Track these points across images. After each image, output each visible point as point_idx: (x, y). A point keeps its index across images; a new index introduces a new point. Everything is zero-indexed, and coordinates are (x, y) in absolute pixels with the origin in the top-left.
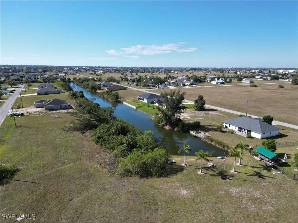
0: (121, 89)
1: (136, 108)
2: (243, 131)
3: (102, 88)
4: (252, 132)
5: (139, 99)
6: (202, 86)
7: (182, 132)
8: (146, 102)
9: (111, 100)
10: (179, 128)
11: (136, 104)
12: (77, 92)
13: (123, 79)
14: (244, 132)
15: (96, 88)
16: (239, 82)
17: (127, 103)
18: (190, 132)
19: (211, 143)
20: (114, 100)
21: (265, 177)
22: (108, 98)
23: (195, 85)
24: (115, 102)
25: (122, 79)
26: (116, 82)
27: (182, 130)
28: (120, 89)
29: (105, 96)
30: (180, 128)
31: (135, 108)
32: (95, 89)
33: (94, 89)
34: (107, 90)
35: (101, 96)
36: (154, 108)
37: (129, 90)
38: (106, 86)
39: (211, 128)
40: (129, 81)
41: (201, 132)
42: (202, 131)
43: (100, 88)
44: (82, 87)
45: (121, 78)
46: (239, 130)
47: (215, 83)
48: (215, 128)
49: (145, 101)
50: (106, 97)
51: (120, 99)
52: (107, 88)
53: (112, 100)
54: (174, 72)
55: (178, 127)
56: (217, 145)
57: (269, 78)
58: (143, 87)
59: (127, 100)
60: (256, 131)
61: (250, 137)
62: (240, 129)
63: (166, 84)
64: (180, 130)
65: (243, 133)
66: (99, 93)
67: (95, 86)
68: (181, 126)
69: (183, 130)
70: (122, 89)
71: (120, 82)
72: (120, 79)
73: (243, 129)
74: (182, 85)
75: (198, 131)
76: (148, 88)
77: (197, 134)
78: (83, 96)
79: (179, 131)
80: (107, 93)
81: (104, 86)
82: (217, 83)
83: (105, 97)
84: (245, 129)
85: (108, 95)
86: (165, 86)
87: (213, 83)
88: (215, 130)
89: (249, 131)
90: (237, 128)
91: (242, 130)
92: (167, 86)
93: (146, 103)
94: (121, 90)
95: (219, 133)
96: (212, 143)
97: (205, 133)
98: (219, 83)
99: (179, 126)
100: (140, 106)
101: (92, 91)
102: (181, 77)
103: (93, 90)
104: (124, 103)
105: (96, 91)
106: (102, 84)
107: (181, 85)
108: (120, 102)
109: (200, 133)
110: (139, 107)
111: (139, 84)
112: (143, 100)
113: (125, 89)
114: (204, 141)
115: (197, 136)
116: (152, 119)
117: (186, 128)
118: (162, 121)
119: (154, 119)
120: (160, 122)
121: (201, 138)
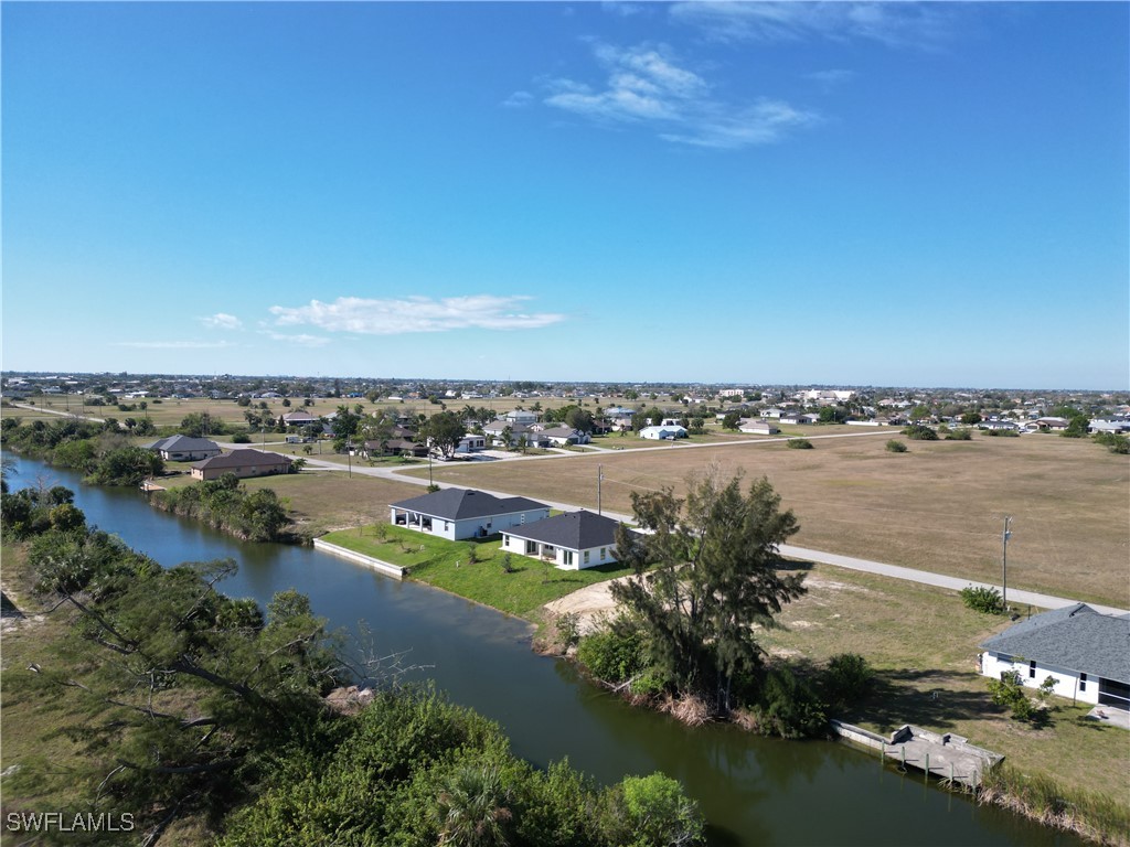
0: (273, 468)
1: (404, 572)
3: (169, 470)
5: (399, 519)
6: (617, 445)
7: (794, 734)
8: (450, 535)
9: (238, 533)
10: (771, 711)
11: (398, 549)
12: (35, 499)
13: (260, 421)
15: (140, 469)
16: (729, 429)
17: (338, 543)
18: (844, 732)
19: (1054, 820)
20: (259, 530)
22: (219, 523)
23: (586, 443)
24: (263, 540)
25: (255, 423)
26: (230, 437)
27: (791, 723)
28: (266, 469)
29: (201, 513)
30: (779, 712)
31: (400, 573)
32: (129, 474)
33: (126, 475)
34: (197, 475)
35: (172, 511)
36: (510, 571)
37: (314, 473)
38: (187, 454)
40: (292, 431)
42: (912, 722)
43: (157, 470)
44: (54, 463)
45: (249, 417)
46: (1107, 701)
47: (657, 437)
49: (443, 529)
50: (208, 516)
51: (291, 522)
52: (204, 469)
53: (246, 532)
54: (459, 395)
55: (765, 706)
57: (814, 417)
58: (373, 458)
59: (333, 530)
62: (1117, 693)
63: (475, 444)
64: (777, 722)
66: (161, 495)
67: (132, 460)
68: (782, 701)
69: (797, 726)
70: (279, 468)
71: (251, 436)
72: (246, 424)
74: (540, 444)
76: (396, 458)
77: (899, 746)
78: (73, 521)
79: (775, 734)
80: (206, 494)
81: (177, 456)
82: (664, 436)
83: (200, 516)
85: (214, 505)
86: (471, 451)
87: (648, 437)
90: (1093, 685)
92: (477, 451)
93: (449, 542)
94: (271, 473)
96: (1067, 822)
97: (947, 739)
98: (669, 434)
99: (775, 699)
100: (423, 559)
101: (113, 485)
102: (513, 414)
103: (122, 481)
104: (319, 544)
105: (137, 484)
106: (165, 447)
107: (536, 444)
108: (292, 541)
110: (420, 567)
111: (349, 444)
112: (427, 523)
113: (293, 469)
114: (993, 805)
115: (922, 771)
116: (544, 647)
117: (815, 709)
118: (634, 666)
119: (552, 643)
120: (622, 669)
121: (957, 784)
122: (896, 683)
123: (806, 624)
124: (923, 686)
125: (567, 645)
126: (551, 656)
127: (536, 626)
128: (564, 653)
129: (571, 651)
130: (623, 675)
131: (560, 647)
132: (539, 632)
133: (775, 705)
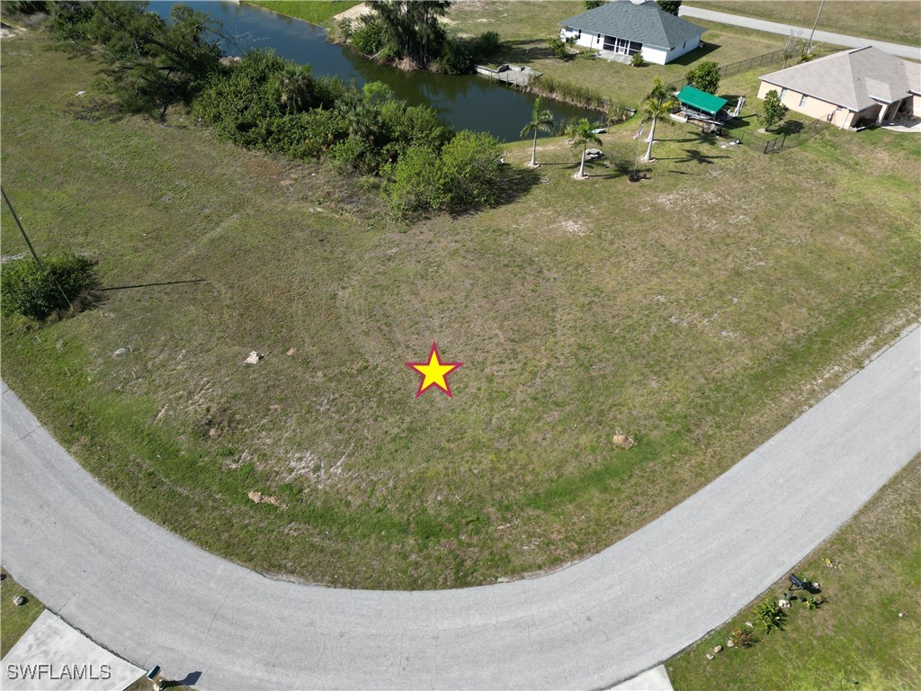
2: (617, 48)
4: (643, 48)
7: (455, 72)
10: (445, 61)
14: (622, 50)
18: (479, 70)
19: (550, 96)
21: (711, 160)
27: (454, 66)
30: (448, 60)
39: (531, 50)
41: (511, 66)
42: (511, 62)
46: (606, 47)
48: (541, 49)
55: (442, 58)
56: (568, 100)
60: (655, 45)
61: (640, 64)
62: (610, 42)
64: (447, 67)
65: (620, 52)
68: (450, 55)
69: (456, 68)
73: (619, 40)
75: (500, 64)
77: (501, 74)
79: (446, 73)
84: (623, 42)
88: (546, 54)
89: (637, 46)
90: (602, 40)
91: (616, 46)
95: (561, 64)
96: (554, 96)
97: (523, 69)
99: (446, 55)
109: (508, 68)
114: (530, 93)
115: (505, 82)
116: (334, 40)
117: (465, 59)
118: (380, 45)
119: (337, 37)
120: (374, 47)
121: (517, 86)
122: (515, 47)
123: (485, 20)
124: (528, 47)
125: (346, 38)
126: (338, 44)
127: (329, 29)
128: (345, 42)
129: (349, 41)
130: (375, 50)
131: (342, 39)
132: (331, 33)
133: (446, 58)
